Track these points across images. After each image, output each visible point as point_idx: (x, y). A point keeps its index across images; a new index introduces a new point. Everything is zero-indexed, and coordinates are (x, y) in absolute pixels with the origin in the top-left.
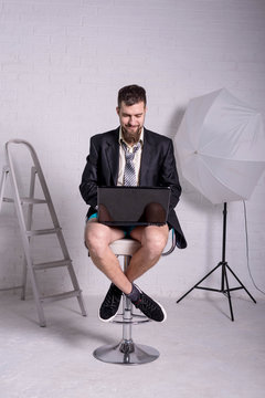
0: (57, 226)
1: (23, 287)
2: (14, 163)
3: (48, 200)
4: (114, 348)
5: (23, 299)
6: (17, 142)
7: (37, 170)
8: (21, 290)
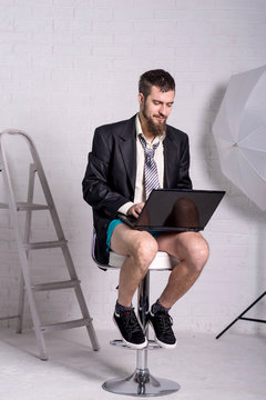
0: (62, 237)
1: (20, 317)
2: (8, 159)
3: (51, 206)
4: (127, 380)
5: (20, 332)
6: (11, 133)
7: (37, 168)
8: (16, 320)
